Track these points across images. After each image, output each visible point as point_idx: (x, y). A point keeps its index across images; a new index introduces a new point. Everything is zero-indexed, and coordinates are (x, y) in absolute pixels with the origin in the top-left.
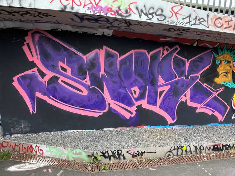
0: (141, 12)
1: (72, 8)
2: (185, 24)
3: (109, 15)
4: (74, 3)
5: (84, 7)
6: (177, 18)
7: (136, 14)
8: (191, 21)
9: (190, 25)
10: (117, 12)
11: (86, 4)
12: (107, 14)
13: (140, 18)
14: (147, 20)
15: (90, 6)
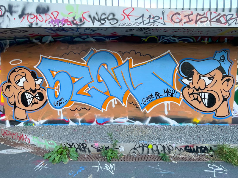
0: (93, 19)
1: (37, 24)
2: (138, 24)
3: (66, 25)
4: (37, 20)
5: (45, 22)
6: (129, 20)
7: (89, 22)
8: (144, 20)
9: (144, 24)
10: (73, 22)
11: (47, 19)
12: (64, 25)
13: (93, 24)
14: (100, 25)
15: (50, 20)
